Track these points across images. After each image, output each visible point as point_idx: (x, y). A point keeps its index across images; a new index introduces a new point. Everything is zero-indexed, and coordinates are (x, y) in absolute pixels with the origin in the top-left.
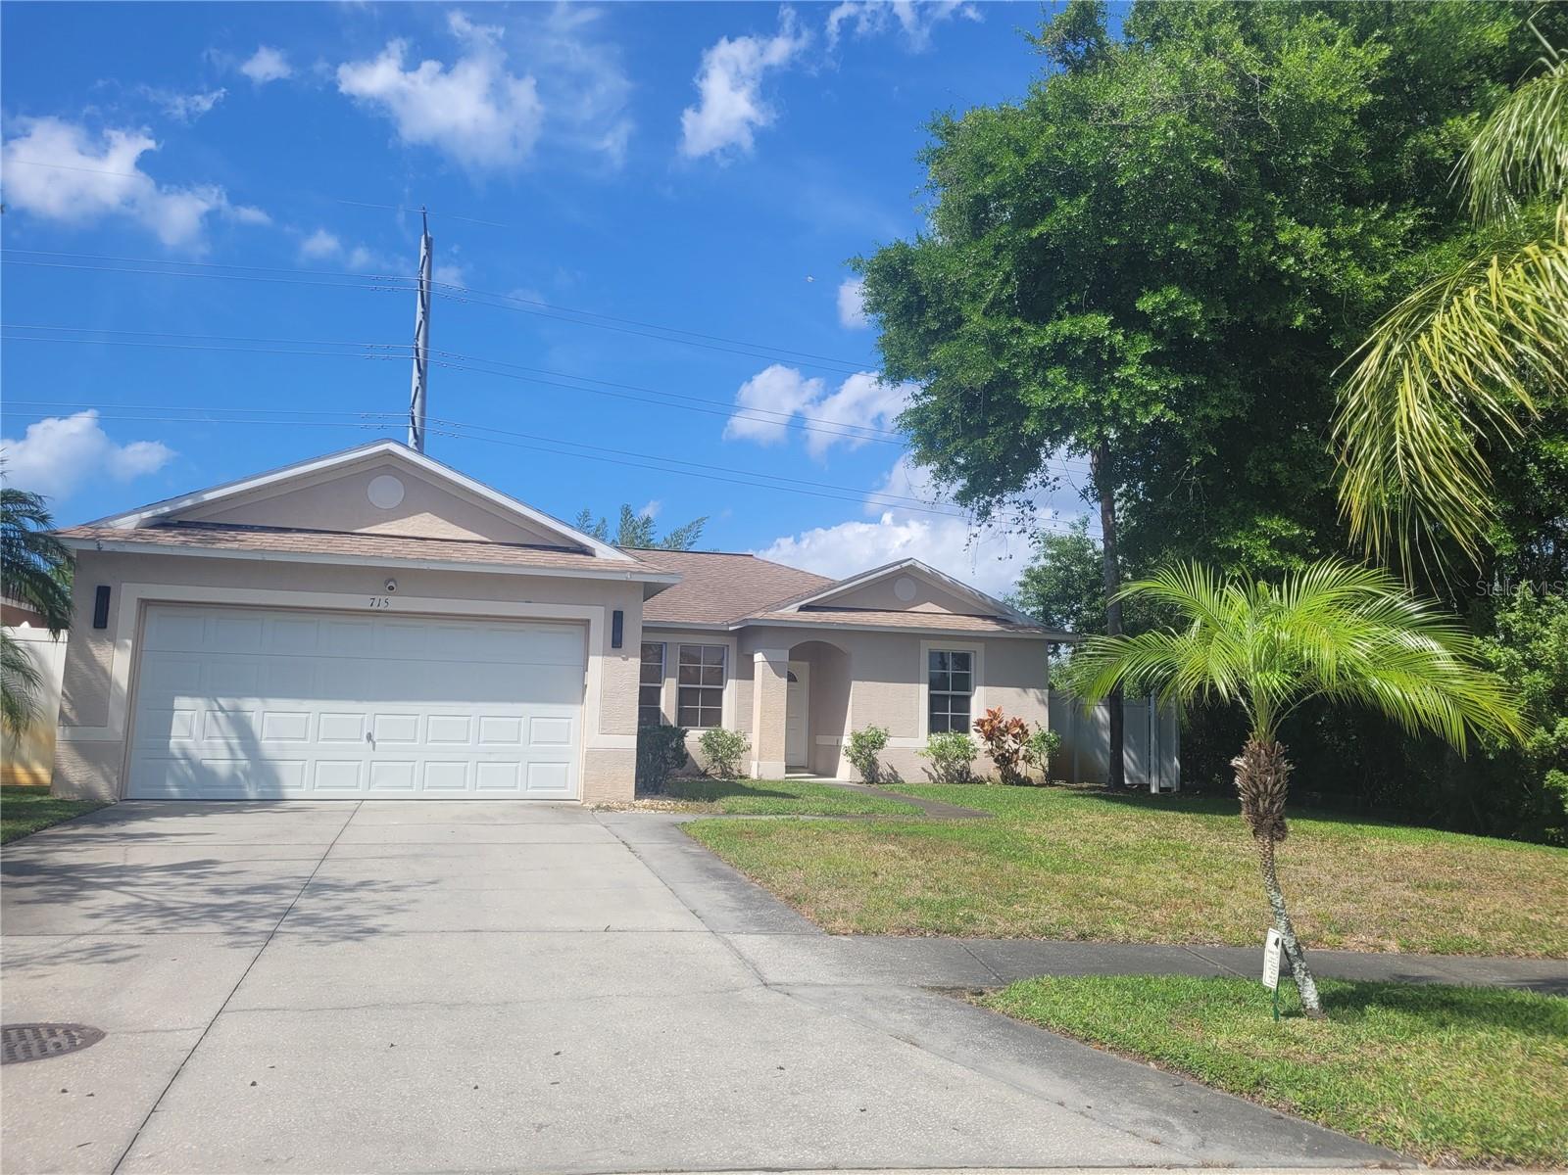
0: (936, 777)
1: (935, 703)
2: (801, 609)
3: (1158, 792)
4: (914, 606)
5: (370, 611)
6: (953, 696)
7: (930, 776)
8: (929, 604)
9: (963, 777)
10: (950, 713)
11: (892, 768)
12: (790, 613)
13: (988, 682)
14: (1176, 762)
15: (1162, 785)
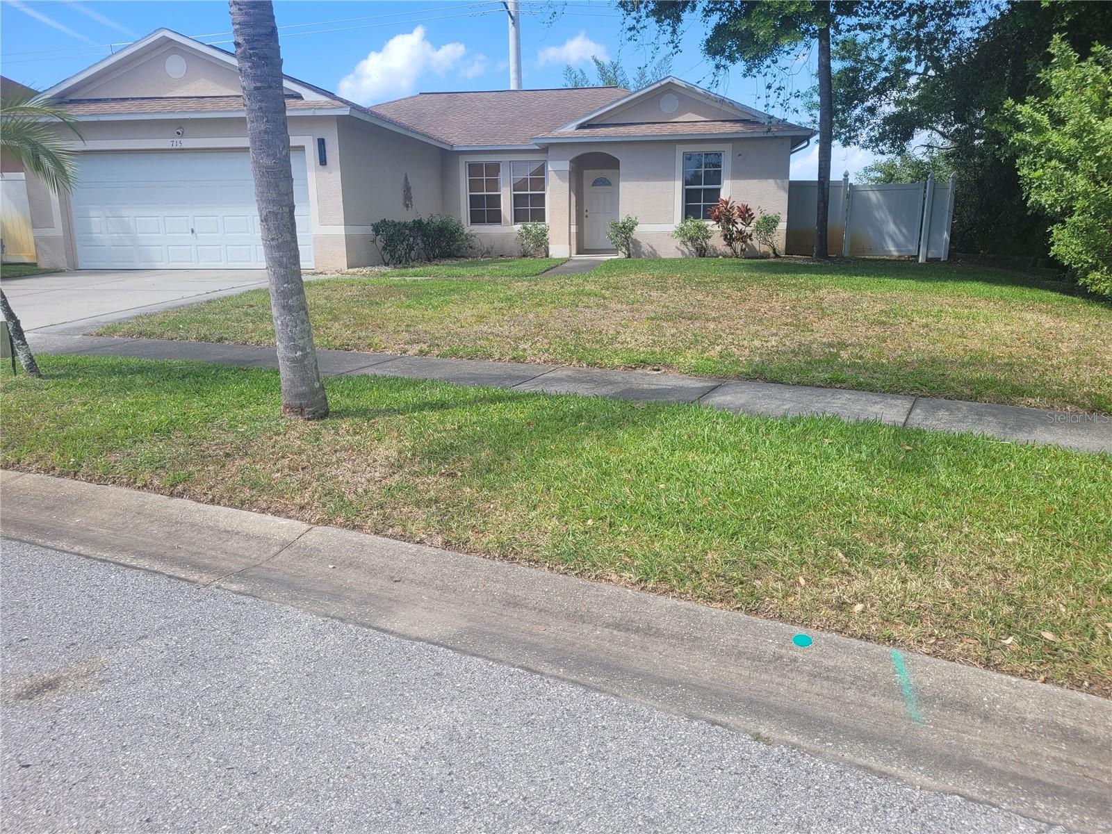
0: (688, 253)
1: (689, 196)
2: (581, 127)
3: (924, 261)
4: (676, 117)
5: (171, 150)
6: (705, 189)
7: (683, 252)
8: (689, 114)
9: (702, 252)
10: (702, 203)
11: (651, 247)
12: (569, 130)
13: (736, 175)
14: (946, 236)
15: (929, 256)
